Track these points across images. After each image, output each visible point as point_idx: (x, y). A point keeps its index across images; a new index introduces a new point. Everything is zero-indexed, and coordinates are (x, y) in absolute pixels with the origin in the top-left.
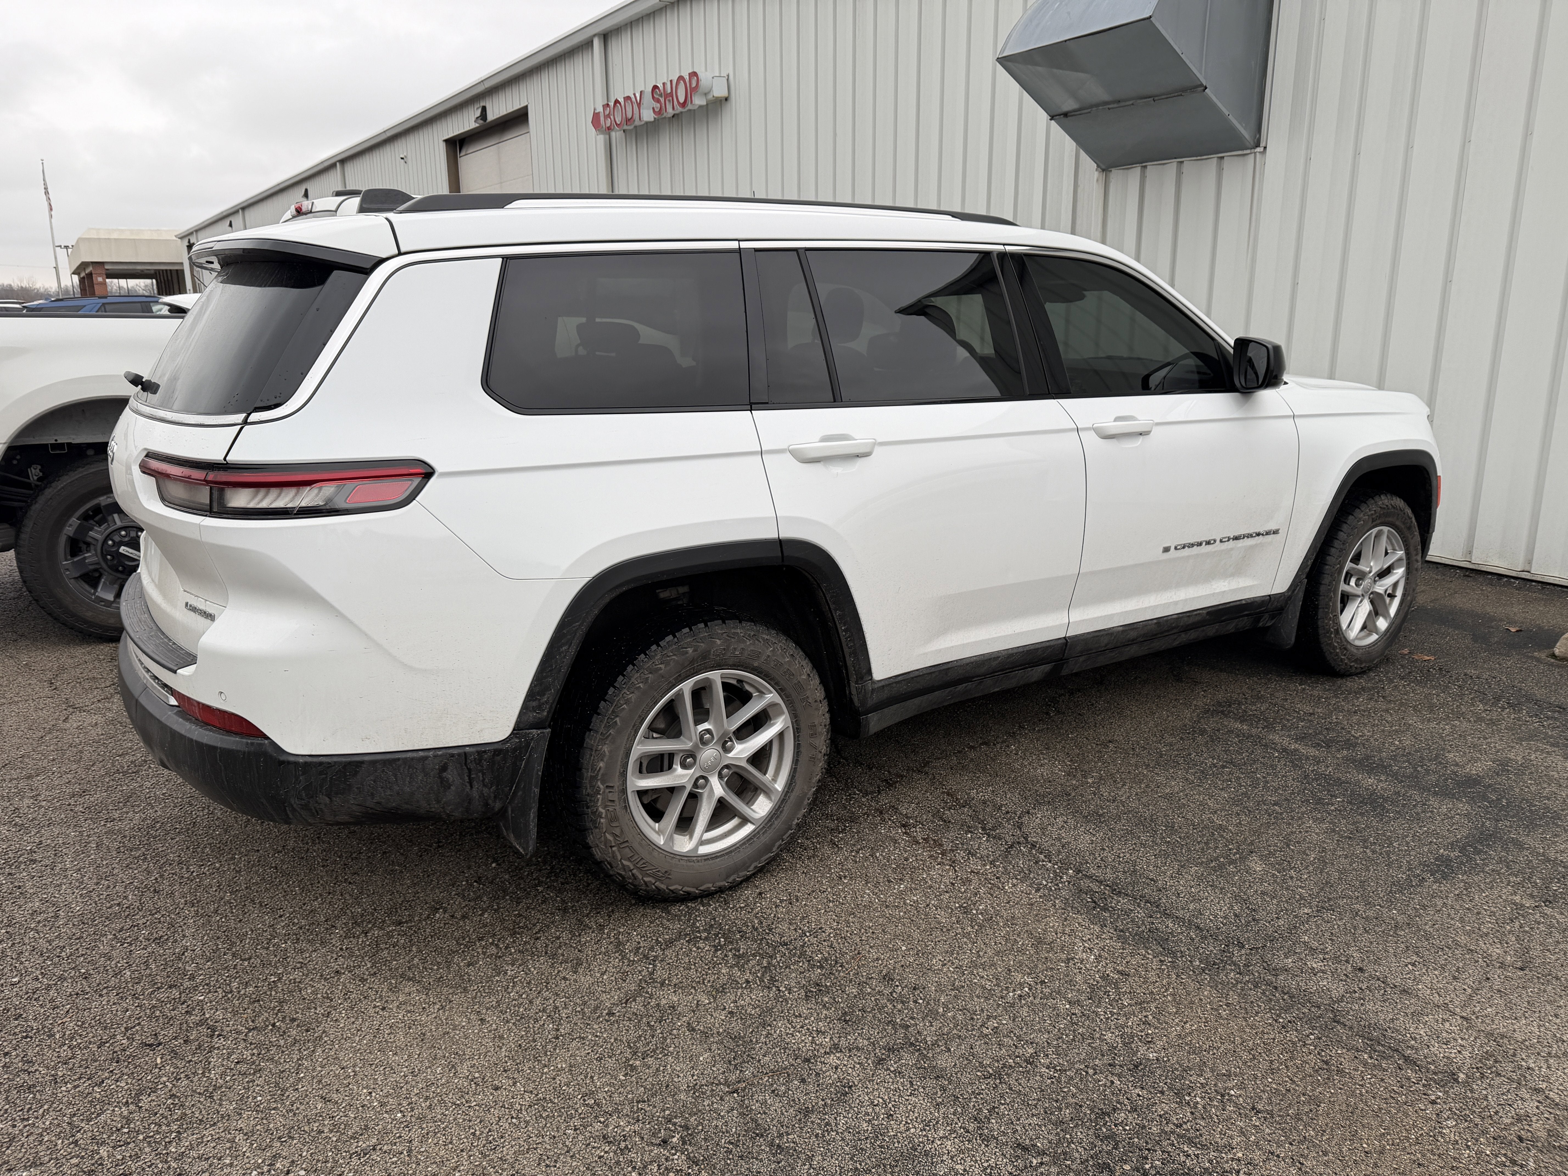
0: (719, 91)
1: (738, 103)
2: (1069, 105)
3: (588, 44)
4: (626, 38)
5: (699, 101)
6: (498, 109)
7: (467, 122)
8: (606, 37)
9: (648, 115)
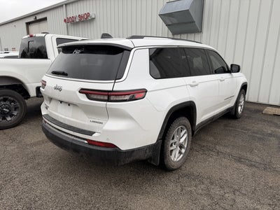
0: (93, 17)
1: (97, 19)
2: (170, 23)
3: (62, 6)
4: (71, 5)
5: (89, 18)
6: (39, 17)
7: (32, 19)
8: (66, 5)
9: (77, 20)
